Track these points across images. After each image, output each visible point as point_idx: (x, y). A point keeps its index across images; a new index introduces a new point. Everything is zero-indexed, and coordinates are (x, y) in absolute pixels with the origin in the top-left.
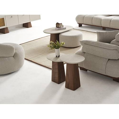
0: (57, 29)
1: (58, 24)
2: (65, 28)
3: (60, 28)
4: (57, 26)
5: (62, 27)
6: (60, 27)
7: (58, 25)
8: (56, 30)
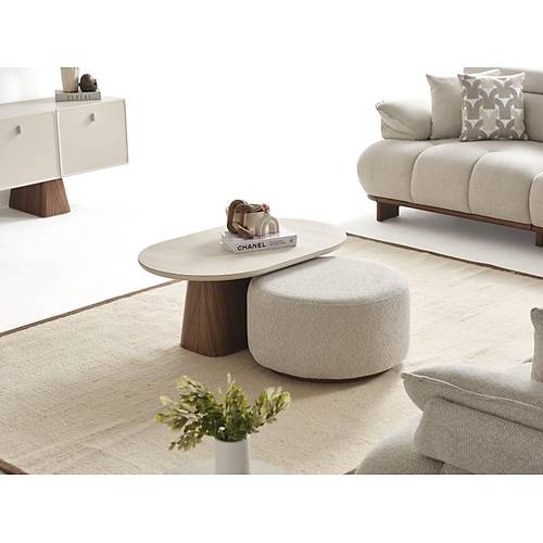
0: (235, 249)
1: (238, 209)
2: (291, 243)
3: (255, 241)
4: (237, 227)
5: (271, 233)
6: (252, 230)
7: (243, 219)
8: (226, 251)
